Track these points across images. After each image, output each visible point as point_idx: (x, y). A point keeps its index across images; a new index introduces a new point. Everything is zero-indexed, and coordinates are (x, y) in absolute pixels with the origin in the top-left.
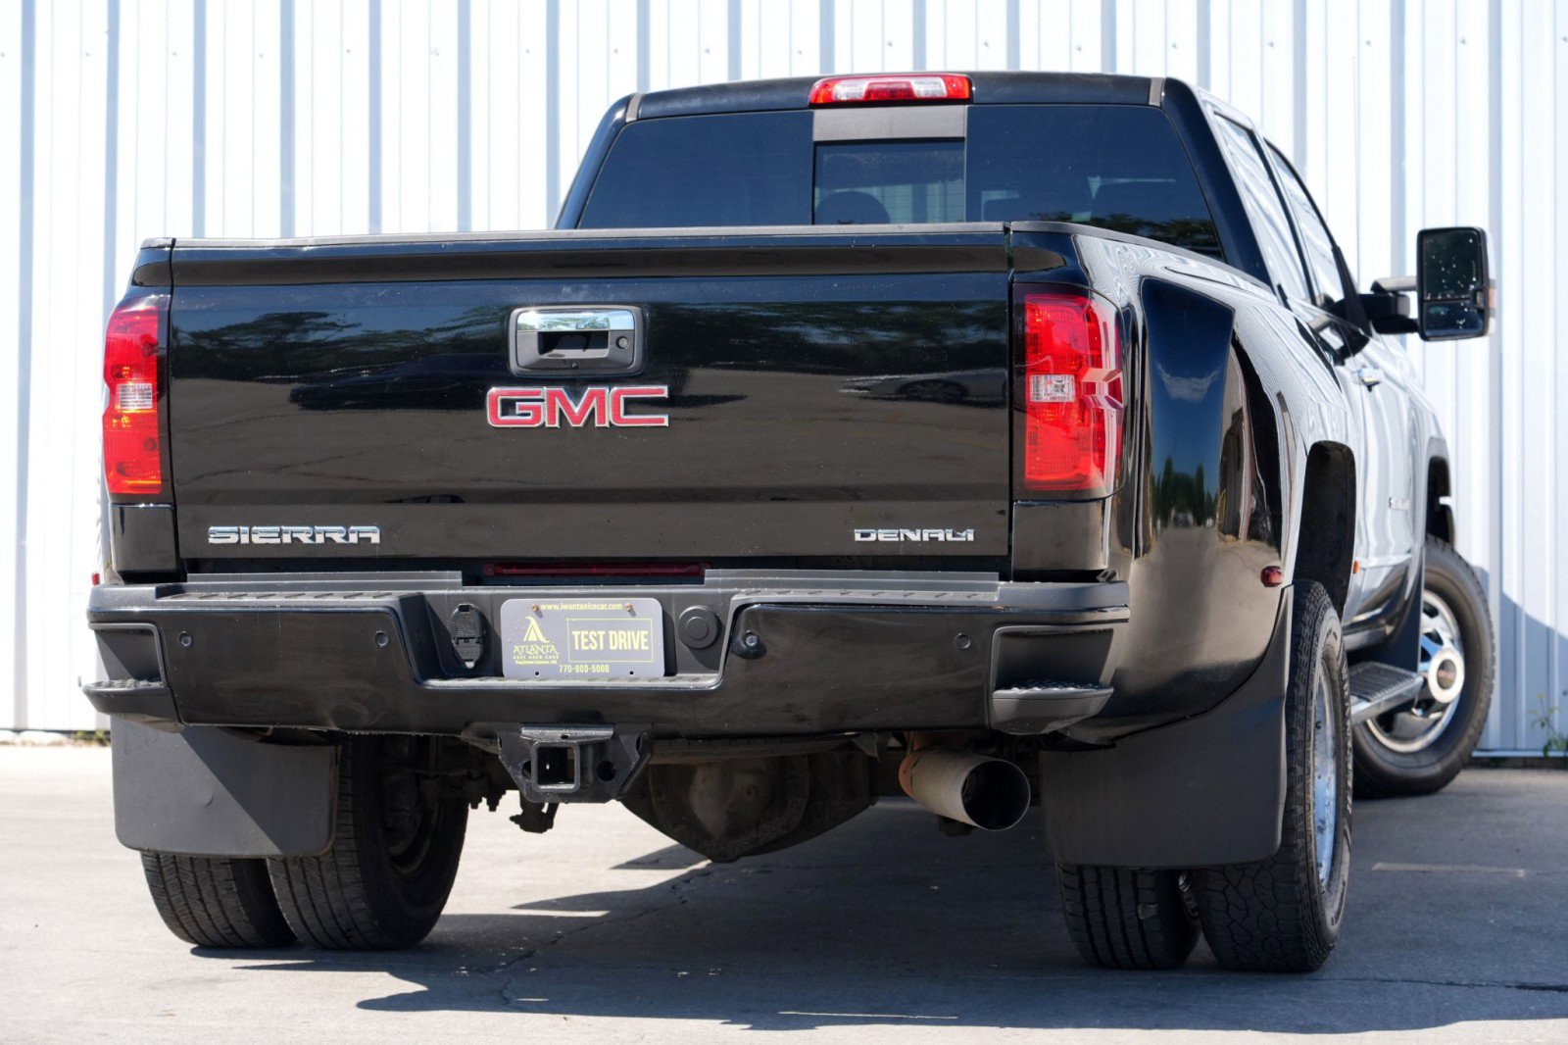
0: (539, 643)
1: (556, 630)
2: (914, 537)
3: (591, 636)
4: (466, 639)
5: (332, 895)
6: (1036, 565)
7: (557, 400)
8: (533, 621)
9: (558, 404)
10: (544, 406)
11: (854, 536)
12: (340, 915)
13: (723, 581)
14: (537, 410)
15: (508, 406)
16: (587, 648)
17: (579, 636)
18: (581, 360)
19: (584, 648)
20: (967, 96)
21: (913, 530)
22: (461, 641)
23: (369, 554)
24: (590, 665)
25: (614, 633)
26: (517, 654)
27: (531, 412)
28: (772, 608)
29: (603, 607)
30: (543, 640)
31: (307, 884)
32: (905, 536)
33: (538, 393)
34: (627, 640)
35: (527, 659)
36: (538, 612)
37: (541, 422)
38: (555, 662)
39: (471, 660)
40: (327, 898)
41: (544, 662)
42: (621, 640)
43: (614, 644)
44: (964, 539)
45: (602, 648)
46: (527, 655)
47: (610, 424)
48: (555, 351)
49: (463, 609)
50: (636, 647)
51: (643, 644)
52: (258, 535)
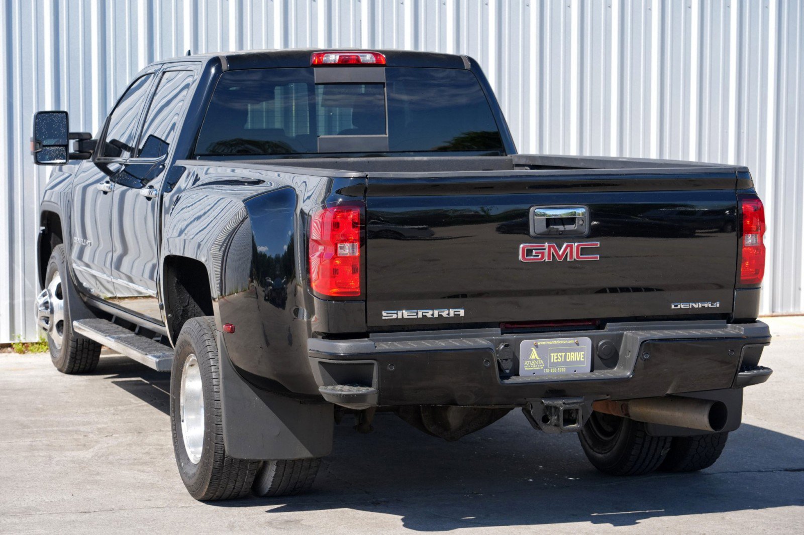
0: (536, 360)
1: (544, 353)
2: (696, 306)
3: (558, 355)
4: (506, 360)
6: (742, 316)
7: (552, 248)
8: (534, 350)
9: (552, 250)
10: (546, 252)
11: (671, 307)
14: (543, 254)
15: (529, 252)
16: (557, 361)
17: (554, 356)
18: (564, 231)
19: (555, 361)
20: (385, 63)
21: (695, 303)
22: (504, 361)
23: (459, 321)
24: (557, 368)
25: (569, 353)
26: (526, 365)
27: (540, 255)
28: (655, 342)
29: (565, 342)
30: (538, 358)
32: (692, 306)
33: (544, 246)
34: (574, 357)
35: (530, 367)
36: (537, 346)
37: (544, 260)
38: (542, 368)
39: (508, 369)
41: (538, 368)
42: (572, 356)
43: (568, 359)
44: (715, 306)
46: (530, 365)
47: (575, 259)
48: (551, 226)
49: (506, 346)
50: (578, 359)
51: (581, 358)
52: (405, 314)
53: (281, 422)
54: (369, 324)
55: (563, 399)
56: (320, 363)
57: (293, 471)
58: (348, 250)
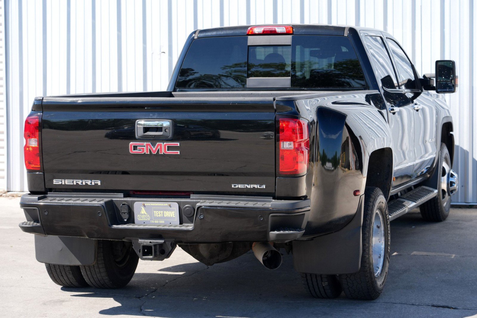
0: (145, 214)
1: (149, 211)
2: (249, 187)
3: (159, 213)
4: (124, 213)
5: (98, 275)
6: (283, 195)
7: (149, 146)
8: (143, 208)
9: (149, 147)
10: (145, 148)
11: (232, 186)
12: (101, 280)
13: (195, 198)
14: (143, 149)
15: (135, 148)
16: (158, 216)
17: (156, 213)
18: (155, 135)
19: (157, 216)
20: (292, 32)
21: (248, 185)
22: (123, 214)
23: (97, 188)
24: (159, 221)
25: (165, 212)
26: (139, 217)
27: (141, 149)
28: (207, 207)
29: (162, 205)
30: (146, 213)
31: (91, 272)
32: (246, 187)
33: (143, 144)
34: (169, 214)
36: (144, 206)
37: (144, 152)
39: (126, 219)
40: (97, 276)
41: (146, 220)
42: (167, 214)
43: (165, 215)
44: (263, 188)
45: (162, 216)
46: (141, 218)
47: (163, 153)
48: (148, 132)
49: (123, 205)
50: (172, 216)
51: (173, 215)
53: (62, 243)
54: (47, 186)
55: (152, 240)
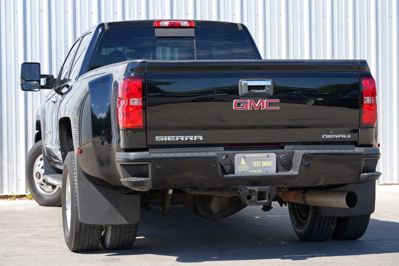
0: (244, 165)
1: (249, 162)
2: (337, 137)
3: (257, 163)
4: (227, 165)
6: (364, 143)
7: (252, 103)
8: (243, 160)
9: (252, 104)
10: (248, 104)
11: (322, 137)
13: (291, 148)
14: (247, 106)
15: (239, 104)
16: (256, 166)
17: (254, 163)
19: (255, 166)
20: (194, 26)
21: (336, 135)
22: (226, 165)
23: (199, 142)
24: (257, 170)
25: (263, 162)
26: (239, 168)
27: (245, 106)
28: (312, 155)
29: (261, 155)
30: (245, 164)
32: (334, 137)
33: (247, 101)
34: (266, 164)
35: (241, 169)
36: (244, 157)
37: (247, 109)
38: (248, 170)
39: (228, 170)
40: (125, 236)
41: (245, 170)
42: (265, 164)
43: (263, 165)
44: (348, 137)
45: (260, 166)
46: (241, 168)
47: (265, 109)
48: (251, 90)
49: (226, 157)
50: (269, 165)
51: (271, 165)
52: (169, 138)
53: (109, 204)
54: (148, 144)
55: (258, 186)
56: (121, 165)
57: (121, 234)
58: (136, 102)
